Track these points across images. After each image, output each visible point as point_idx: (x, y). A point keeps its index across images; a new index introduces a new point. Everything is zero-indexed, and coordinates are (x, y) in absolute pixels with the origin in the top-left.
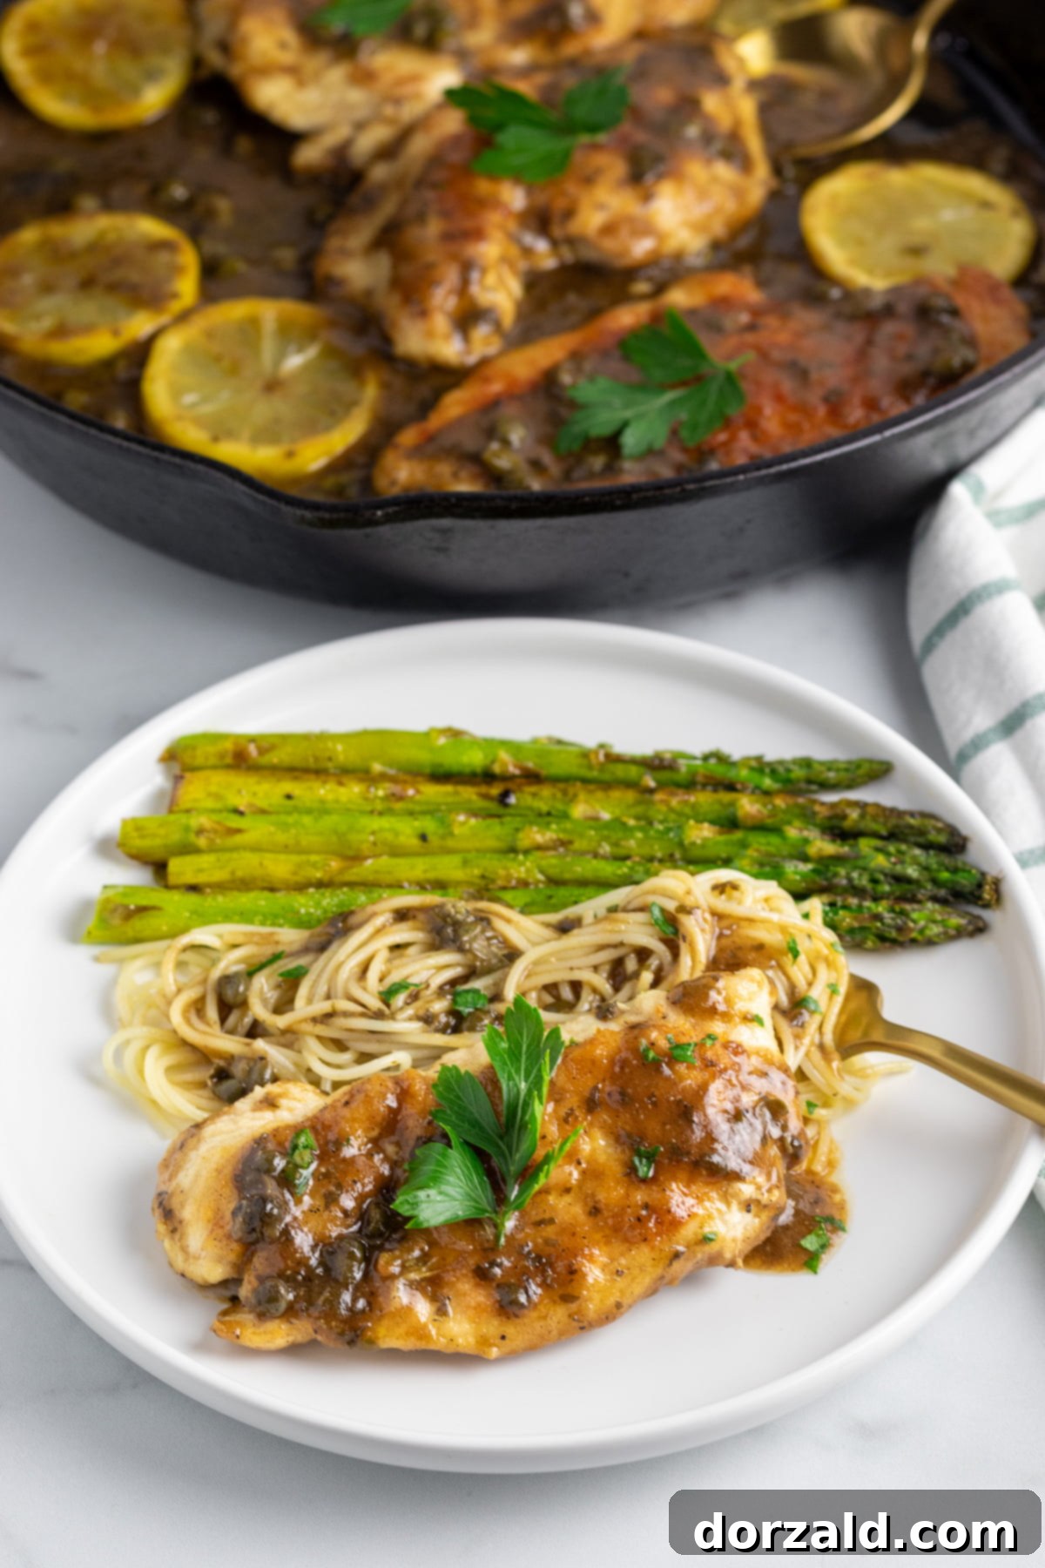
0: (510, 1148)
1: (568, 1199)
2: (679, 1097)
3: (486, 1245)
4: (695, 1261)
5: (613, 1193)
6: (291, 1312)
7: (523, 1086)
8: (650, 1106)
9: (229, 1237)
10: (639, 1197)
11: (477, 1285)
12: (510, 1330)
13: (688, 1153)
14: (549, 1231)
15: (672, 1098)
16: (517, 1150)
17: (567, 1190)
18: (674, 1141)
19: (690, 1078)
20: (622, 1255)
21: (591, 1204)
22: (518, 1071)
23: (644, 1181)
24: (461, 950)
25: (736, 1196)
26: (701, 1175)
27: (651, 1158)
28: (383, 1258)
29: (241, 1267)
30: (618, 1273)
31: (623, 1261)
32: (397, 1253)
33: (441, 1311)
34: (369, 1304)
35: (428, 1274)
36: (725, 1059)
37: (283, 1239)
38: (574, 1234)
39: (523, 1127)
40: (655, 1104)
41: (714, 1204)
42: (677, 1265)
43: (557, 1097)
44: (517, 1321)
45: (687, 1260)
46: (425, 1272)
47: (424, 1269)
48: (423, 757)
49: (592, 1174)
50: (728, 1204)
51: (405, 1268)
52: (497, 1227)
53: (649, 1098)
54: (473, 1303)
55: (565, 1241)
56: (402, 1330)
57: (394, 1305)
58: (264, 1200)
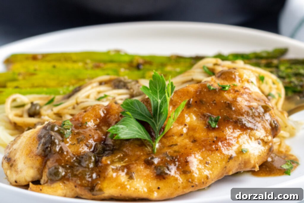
0: (156, 121)
1: (182, 138)
2: (225, 101)
3: (149, 153)
4: (239, 162)
5: (201, 134)
6: (64, 179)
7: (159, 101)
8: (213, 105)
9: (36, 155)
10: (213, 134)
11: (146, 168)
12: (161, 184)
13: (232, 119)
14: (176, 148)
15: (222, 101)
16: (159, 121)
17: (182, 135)
18: (225, 114)
19: (229, 97)
20: (208, 156)
21: (192, 140)
22: (157, 97)
23: (214, 129)
24: (127, 88)
25: (254, 136)
26: (238, 126)
27: (216, 121)
28: (104, 158)
29: (41, 171)
30: (208, 164)
31: (208, 158)
32: (110, 157)
33: (131, 178)
34: (99, 175)
35: (124, 164)
36: (242, 91)
37: (60, 152)
38: (186, 148)
39: (161, 114)
40: (215, 104)
41: (245, 137)
42: (231, 162)
43: (174, 104)
44: (164, 181)
45: (235, 161)
46: (122, 164)
47: (122, 162)
48: (106, 58)
49: (192, 129)
50: (251, 139)
51: (113, 162)
52: (152, 147)
53: (213, 102)
54: (145, 174)
55: (182, 151)
56: (114, 184)
57: (109, 176)
58: (51, 136)
